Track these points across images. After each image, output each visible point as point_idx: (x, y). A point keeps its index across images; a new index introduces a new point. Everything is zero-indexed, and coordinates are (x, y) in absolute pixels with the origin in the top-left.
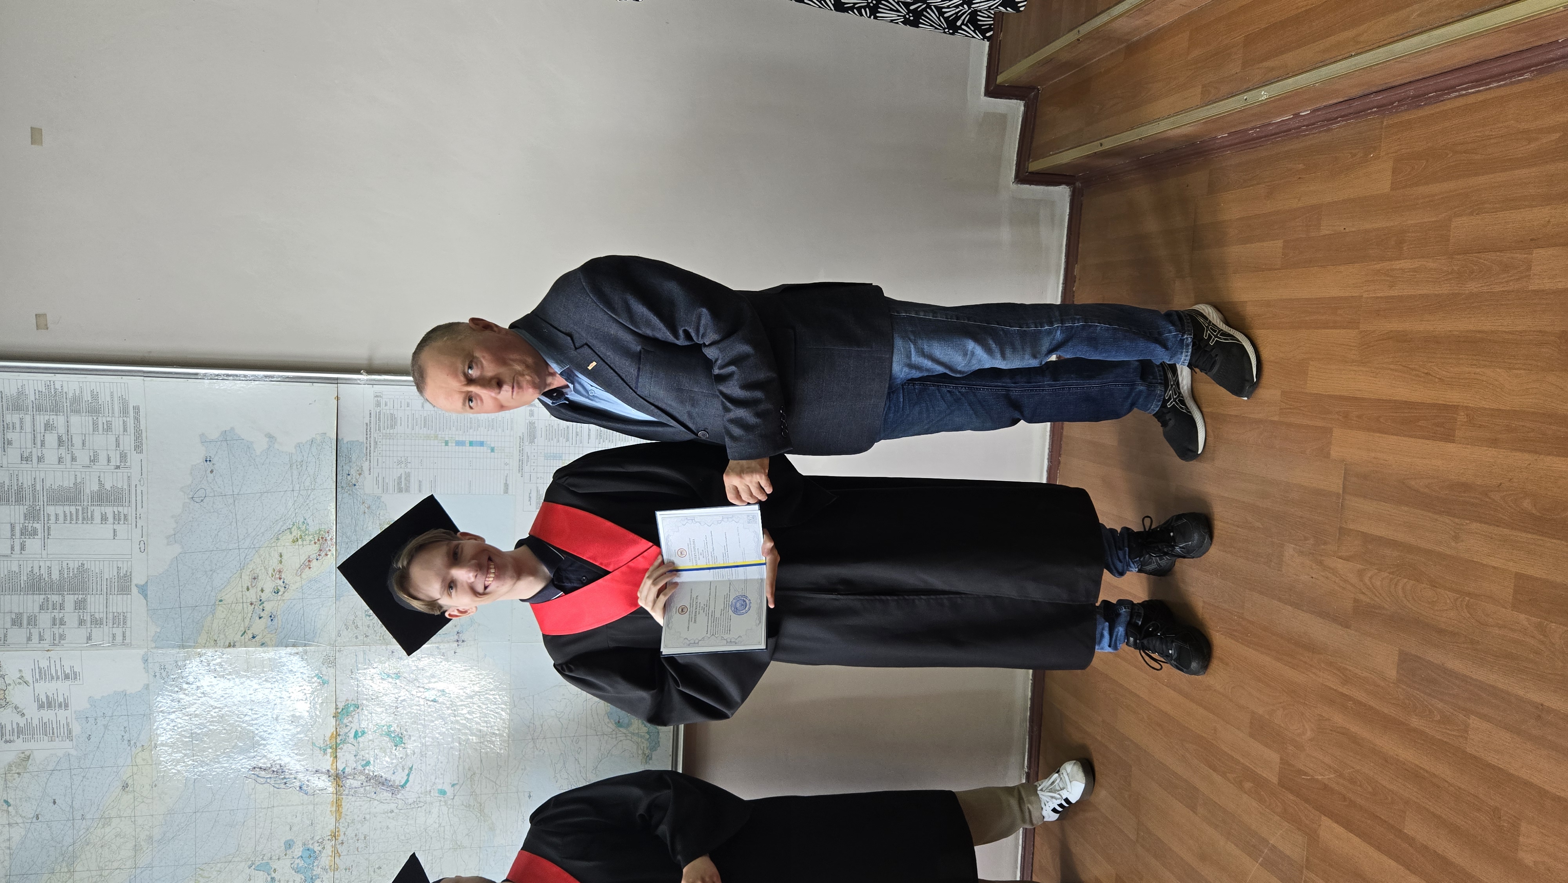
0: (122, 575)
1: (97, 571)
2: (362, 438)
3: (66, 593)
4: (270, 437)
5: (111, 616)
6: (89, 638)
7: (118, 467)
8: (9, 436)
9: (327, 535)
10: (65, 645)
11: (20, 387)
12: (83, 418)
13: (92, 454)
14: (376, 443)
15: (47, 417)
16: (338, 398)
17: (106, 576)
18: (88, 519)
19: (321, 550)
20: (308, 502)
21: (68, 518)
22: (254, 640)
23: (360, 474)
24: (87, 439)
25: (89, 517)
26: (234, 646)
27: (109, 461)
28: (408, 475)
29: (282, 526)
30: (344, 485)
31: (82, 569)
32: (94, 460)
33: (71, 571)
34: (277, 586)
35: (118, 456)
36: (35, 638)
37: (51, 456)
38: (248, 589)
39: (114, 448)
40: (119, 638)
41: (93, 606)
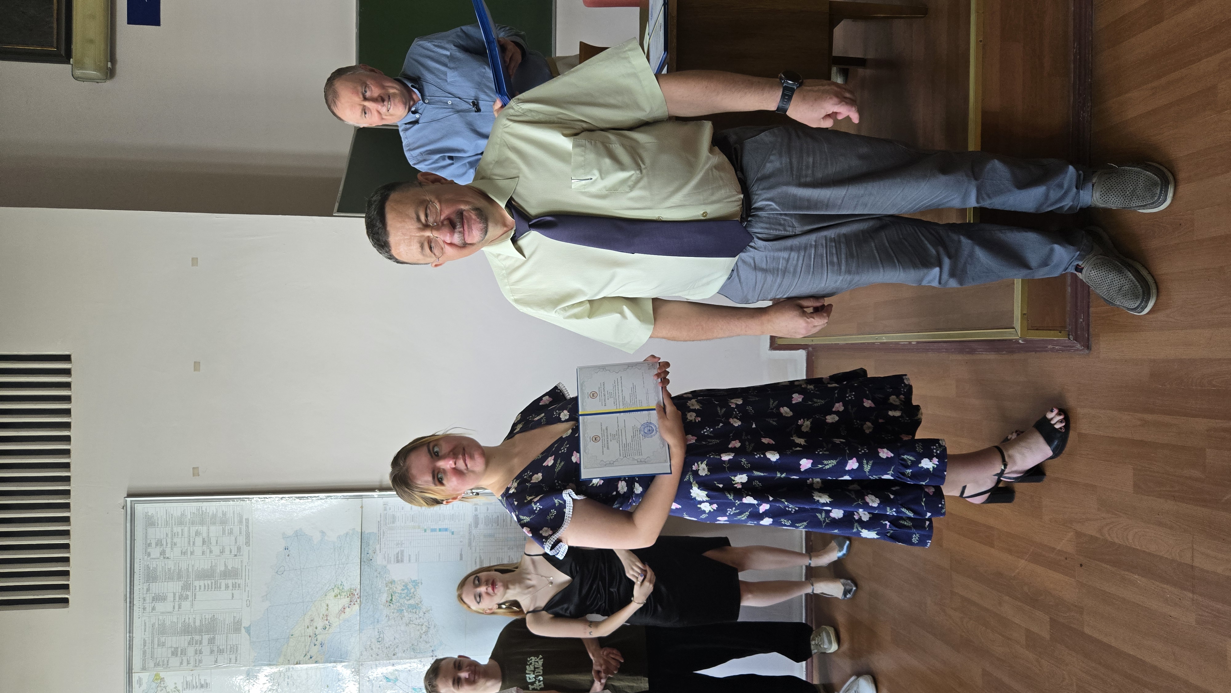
0: (236, 621)
1: (222, 620)
2: (375, 530)
3: (203, 634)
4: (323, 533)
5: (229, 646)
6: (216, 661)
7: (236, 555)
8: (175, 540)
9: (355, 592)
10: (202, 667)
11: (182, 511)
12: (217, 527)
13: (221, 548)
14: (384, 533)
15: (197, 528)
16: (362, 507)
17: (227, 622)
18: (218, 587)
19: (351, 601)
20: (344, 571)
21: (207, 587)
22: (311, 659)
23: (374, 553)
24: (219, 540)
25: (219, 586)
26: (300, 664)
27: (231, 552)
28: (402, 552)
29: (328, 587)
30: (364, 560)
31: (213, 619)
32: (222, 552)
33: (207, 620)
34: (325, 625)
35: (236, 549)
36: (185, 663)
37: (198, 551)
38: (308, 627)
39: (234, 544)
40: (233, 660)
41: (219, 642)
